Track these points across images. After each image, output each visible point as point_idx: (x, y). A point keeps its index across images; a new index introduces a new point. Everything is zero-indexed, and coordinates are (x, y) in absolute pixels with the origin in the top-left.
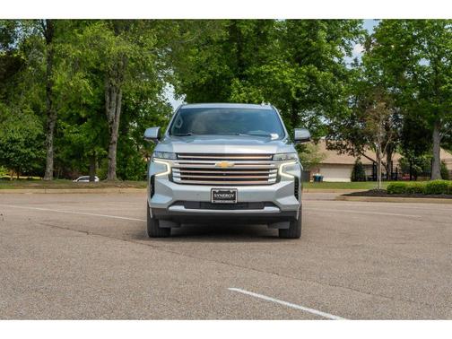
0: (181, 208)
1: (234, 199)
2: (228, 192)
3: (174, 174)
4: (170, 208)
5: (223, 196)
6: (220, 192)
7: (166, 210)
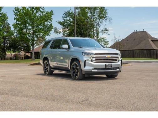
0: (96, 70)
1: (111, 67)
2: (110, 65)
3: (93, 60)
4: (92, 70)
5: (109, 66)
6: (108, 65)
7: (91, 71)
